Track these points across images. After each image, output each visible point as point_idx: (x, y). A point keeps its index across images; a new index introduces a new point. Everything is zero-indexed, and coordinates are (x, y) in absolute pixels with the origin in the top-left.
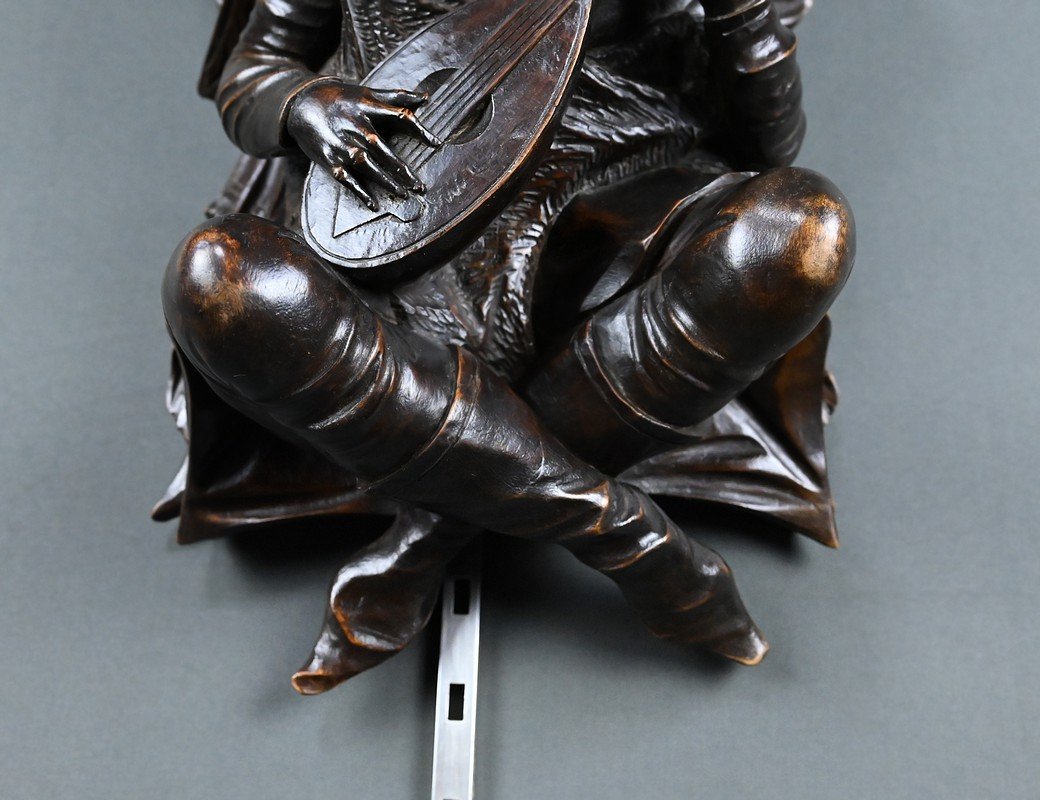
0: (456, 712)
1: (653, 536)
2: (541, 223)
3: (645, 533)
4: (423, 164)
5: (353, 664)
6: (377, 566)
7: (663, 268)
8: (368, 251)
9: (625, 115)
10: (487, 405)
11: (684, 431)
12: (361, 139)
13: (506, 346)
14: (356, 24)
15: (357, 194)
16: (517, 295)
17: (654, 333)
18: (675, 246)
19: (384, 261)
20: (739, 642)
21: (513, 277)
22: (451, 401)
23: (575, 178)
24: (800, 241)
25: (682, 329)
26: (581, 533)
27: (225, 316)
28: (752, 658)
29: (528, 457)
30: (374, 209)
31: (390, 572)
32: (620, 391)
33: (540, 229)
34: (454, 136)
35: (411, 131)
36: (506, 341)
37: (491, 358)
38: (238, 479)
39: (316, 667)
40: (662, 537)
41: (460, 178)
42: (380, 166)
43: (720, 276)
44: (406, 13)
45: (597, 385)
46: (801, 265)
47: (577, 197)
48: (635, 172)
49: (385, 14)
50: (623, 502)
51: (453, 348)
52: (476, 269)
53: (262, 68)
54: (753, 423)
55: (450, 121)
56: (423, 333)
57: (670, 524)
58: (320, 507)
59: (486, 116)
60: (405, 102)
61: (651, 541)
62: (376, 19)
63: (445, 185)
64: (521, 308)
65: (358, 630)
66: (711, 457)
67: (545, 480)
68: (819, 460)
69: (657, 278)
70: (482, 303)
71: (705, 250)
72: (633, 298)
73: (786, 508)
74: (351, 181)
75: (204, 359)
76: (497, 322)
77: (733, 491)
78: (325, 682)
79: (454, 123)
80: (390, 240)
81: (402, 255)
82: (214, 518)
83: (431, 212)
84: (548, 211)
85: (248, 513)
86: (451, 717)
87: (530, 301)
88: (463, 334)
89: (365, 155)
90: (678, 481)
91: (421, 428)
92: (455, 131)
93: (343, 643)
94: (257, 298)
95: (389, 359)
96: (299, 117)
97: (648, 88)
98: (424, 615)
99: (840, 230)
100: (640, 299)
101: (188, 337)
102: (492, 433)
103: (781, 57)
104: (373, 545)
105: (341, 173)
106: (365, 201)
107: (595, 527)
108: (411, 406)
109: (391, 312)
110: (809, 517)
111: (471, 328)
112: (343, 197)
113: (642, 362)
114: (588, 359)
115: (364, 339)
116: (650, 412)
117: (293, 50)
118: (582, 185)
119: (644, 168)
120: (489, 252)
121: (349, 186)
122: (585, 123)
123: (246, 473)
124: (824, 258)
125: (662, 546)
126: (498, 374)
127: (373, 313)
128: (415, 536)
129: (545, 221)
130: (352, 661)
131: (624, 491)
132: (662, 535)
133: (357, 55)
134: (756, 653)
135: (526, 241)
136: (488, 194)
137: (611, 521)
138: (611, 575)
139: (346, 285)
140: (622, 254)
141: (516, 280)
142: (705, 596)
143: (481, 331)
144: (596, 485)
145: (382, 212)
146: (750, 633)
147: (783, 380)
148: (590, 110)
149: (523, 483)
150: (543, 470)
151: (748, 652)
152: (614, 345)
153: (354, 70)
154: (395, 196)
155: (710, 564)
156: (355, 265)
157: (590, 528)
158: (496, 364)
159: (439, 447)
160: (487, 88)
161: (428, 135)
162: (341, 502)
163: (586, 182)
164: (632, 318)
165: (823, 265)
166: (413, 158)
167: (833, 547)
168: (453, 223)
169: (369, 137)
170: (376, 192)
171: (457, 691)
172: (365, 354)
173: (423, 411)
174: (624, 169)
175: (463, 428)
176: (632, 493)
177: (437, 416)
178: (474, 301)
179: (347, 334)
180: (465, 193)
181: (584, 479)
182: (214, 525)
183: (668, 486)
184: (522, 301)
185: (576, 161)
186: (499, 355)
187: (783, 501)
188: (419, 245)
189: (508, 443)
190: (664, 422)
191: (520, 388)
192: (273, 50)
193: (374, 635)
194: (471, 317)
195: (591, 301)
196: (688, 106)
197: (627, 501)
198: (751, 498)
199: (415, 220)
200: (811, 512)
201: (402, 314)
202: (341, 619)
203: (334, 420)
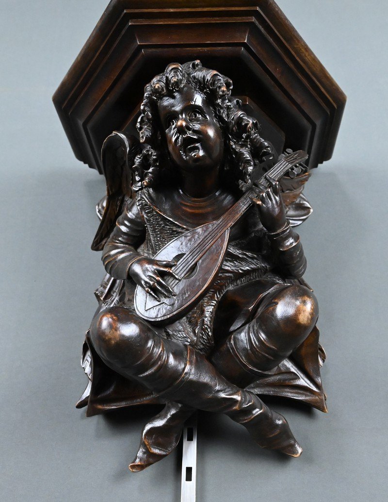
0: (189, 478)
1: (257, 410)
2: (215, 300)
3: (255, 409)
4: (175, 285)
5: (151, 460)
6: (159, 423)
7: (257, 317)
8: (157, 315)
9: (243, 263)
10: (198, 366)
11: (266, 373)
12: (155, 279)
13: (204, 343)
14: (151, 236)
15: (153, 296)
16: (208, 325)
17: (254, 340)
18: (260, 310)
19: (162, 318)
20: (292, 448)
21: (206, 319)
22: (186, 365)
23: (227, 285)
24: (298, 311)
25: (262, 339)
26: (231, 410)
27: (113, 342)
28: (296, 454)
29: (212, 383)
30: (159, 301)
31: (164, 425)
32: (244, 360)
33: (215, 302)
34: (185, 276)
35: (171, 275)
36: (204, 342)
37: (199, 347)
38: (108, 392)
39: (138, 462)
40: (261, 410)
41: (187, 290)
42: (161, 287)
43: (274, 322)
44: (168, 233)
45: (235, 358)
46: (298, 319)
47: (227, 291)
48: (248, 281)
49: (161, 233)
50: (246, 399)
51: (185, 346)
52: (194, 317)
53: (119, 250)
54: (294, 367)
55: (184, 272)
56: (175, 341)
57: (264, 405)
58: (137, 402)
59: (195, 270)
60: (169, 265)
61: (257, 412)
62: (158, 234)
63: (183, 293)
64: (209, 330)
65: (153, 447)
66: (279, 380)
67: (219, 391)
68: (319, 380)
69: (254, 320)
70: (195, 329)
71: (268, 313)
72: (247, 327)
73: (308, 398)
74: (152, 292)
75: (105, 355)
76: (201, 335)
77: (288, 392)
78: (141, 467)
79: (185, 272)
80: (164, 312)
81: (168, 316)
82: (100, 407)
83: (178, 302)
84: (218, 297)
85: (111, 405)
86: (187, 480)
87: (212, 328)
88: (189, 340)
89: (156, 284)
90: (267, 389)
91: (176, 374)
92: (185, 275)
93: (147, 452)
94: (123, 336)
95: (165, 352)
96: (133, 271)
97: (250, 254)
98: (176, 442)
99: (311, 308)
100: (249, 328)
101: (100, 348)
102: (200, 376)
103: (294, 244)
104: (158, 416)
105: (148, 290)
106: (156, 299)
107: (236, 407)
108: (172, 367)
109: (164, 334)
110: (316, 402)
111: (192, 338)
112: (148, 297)
113: (250, 350)
114: (232, 348)
115: (157, 346)
116: (254, 366)
117: (129, 243)
118: (229, 286)
119: (251, 279)
120: (198, 311)
121: (150, 294)
122: (229, 266)
123: (111, 390)
124: (306, 317)
125: (261, 413)
126: (201, 353)
127: (159, 337)
128: (173, 412)
129: (217, 300)
130: (151, 459)
131: (247, 394)
132: (260, 410)
133: (152, 246)
134: (298, 452)
135: (210, 307)
136: (197, 296)
137: (242, 405)
138: (244, 424)
139: (150, 327)
140: (242, 312)
141: (207, 320)
142: (278, 431)
143: (195, 338)
144: (236, 393)
145: (162, 302)
146: (295, 445)
147: (303, 351)
148: (231, 262)
149: (210, 393)
150: (218, 388)
151: (295, 452)
152: (241, 344)
153: (150, 250)
154: (166, 297)
155: (279, 420)
156: (153, 320)
157: (234, 408)
158: (201, 350)
159: (182, 381)
160: (195, 260)
161: (176, 276)
162: (146, 400)
163: (230, 285)
164: (247, 334)
165: (306, 319)
166: (172, 284)
167: (325, 412)
168: (185, 306)
169: (157, 278)
170: (160, 295)
171: (189, 470)
172: (158, 351)
173: (176, 369)
174: (244, 280)
175: (190, 375)
176: (249, 394)
177: (181, 371)
178: (193, 329)
179: (151, 345)
180: (189, 296)
181: (232, 390)
182: (100, 410)
183: (264, 391)
184: (209, 328)
185: (227, 279)
186: (202, 346)
187: (306, 395)
188: (174, 313)
189: (206, 379)
190: (259, 370)
191: (209, 358)
192: (121, 242)
193: (158, 449)
194: (192, 334)
195: (232, 328)
196: (265, 259)
197: (248, 398)
198: (295, 395)
199: (173, 305)
200: (316, 400)
201: (168, 335)
202: (147, 443)
203: (147, 373)
